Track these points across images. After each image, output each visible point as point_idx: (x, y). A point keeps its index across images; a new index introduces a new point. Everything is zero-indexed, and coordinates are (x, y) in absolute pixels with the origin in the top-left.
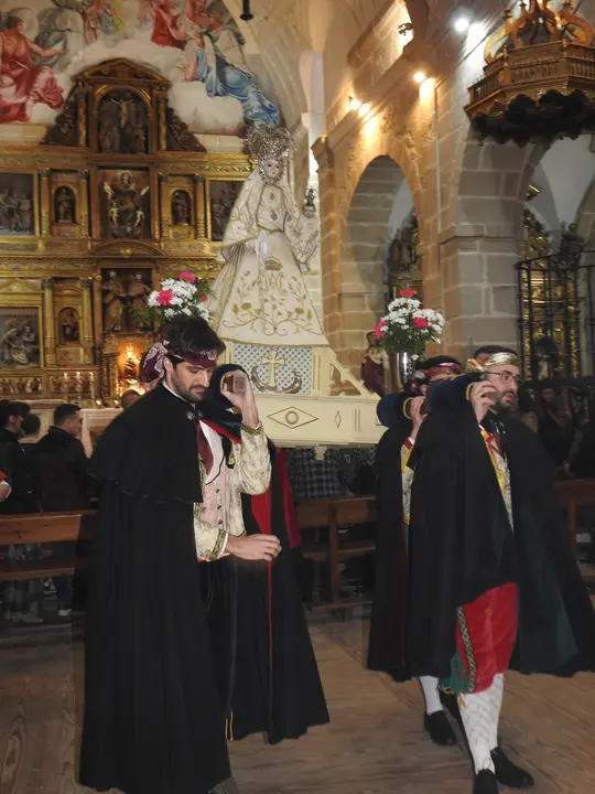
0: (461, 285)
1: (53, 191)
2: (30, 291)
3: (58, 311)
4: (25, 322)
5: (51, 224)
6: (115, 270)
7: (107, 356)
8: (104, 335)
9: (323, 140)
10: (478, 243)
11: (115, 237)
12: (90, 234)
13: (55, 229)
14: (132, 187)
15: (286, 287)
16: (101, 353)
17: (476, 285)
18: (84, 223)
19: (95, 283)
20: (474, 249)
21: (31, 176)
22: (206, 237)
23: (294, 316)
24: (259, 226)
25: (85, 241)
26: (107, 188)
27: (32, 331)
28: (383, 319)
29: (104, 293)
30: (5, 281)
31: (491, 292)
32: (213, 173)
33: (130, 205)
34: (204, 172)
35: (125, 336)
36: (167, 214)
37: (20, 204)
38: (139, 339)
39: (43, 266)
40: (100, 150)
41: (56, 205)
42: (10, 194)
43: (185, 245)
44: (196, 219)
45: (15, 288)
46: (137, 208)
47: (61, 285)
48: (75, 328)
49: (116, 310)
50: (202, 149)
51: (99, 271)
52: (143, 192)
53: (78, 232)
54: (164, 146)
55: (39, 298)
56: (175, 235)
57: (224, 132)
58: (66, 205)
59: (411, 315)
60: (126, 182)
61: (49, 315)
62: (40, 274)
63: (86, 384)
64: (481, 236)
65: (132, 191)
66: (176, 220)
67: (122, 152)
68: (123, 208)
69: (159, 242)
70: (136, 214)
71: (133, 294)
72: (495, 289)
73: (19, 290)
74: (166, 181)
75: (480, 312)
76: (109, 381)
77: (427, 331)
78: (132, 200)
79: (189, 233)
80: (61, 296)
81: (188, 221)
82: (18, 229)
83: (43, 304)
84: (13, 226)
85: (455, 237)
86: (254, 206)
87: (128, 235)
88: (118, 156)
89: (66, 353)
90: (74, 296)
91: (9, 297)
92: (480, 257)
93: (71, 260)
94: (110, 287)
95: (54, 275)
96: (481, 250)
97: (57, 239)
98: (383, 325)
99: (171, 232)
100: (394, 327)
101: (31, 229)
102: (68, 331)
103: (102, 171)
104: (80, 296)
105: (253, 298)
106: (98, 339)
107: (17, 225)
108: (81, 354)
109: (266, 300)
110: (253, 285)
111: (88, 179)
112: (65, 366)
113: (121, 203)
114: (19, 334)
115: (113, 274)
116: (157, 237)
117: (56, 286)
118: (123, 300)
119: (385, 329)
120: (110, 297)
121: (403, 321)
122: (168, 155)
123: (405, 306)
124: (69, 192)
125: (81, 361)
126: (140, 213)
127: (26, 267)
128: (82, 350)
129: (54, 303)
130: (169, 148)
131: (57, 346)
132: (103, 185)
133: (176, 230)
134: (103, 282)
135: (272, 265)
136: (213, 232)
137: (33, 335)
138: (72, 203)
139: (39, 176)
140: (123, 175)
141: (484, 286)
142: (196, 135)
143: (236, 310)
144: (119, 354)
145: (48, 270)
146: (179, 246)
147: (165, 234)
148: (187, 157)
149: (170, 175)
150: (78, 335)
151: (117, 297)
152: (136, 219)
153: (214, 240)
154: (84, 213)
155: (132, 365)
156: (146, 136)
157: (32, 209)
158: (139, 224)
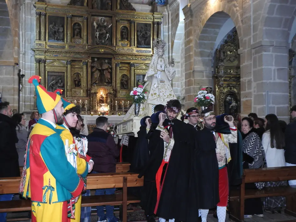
0: (263, 67)
1: (72, 25)
2: (62, 65)
3: (73, 74)
4: (59, 78)
5: (71, 38)
6: (97, 58)
7: (93, 94)
8: (92, 85)
9: (189, 6)
10: (271, 48)
11: (97, 44)
12: (87, 43)
13: (73, 40)
14: (105, 24)
15: (166, 88)
16: (90, 92)
17: (269, 67)
18: (85, 38)
19: (88, 63)
20: (269, 51)
21: (64, 18)
22: (135, 45)
23: (169, 97)
24: (157, 70)
25: (85, 45)
26: (95, 24)
27: (62, 82)
28: (196, 97)
29: (92, 67)
30: (52, 61)
31: (276, 71)
32: (138, 20)
33: (105, 31)
34: (135, 19)
35: (100, 85)
36: (119, 36)
37: (59, 29)
38: (106, 87)
39: (68, 55)
40: (93, 8)
41: (73, 30)
42: (55, 25)
43: (126, 48)
44: (131, 38)
45: (55, 64)
46: (107, 33)
47: (74, 63)
48: (79, 81)
49: (97, 75)
50: (134, 10)
51: (90, 58)
52: (110, 26)
53: (82, 42)
54: (119, 7)
55: (65, 68)
56: (122, 44)
57: (143, 3)
58: (78, 30)
59: (204, 95)
60: (102, 22)
61: (69, 76)
62: (66, 58)
63: (83, 105)
64: (273, 46)
65: (104, 26)
66: (123, 38)
67: (101, 9)
68: (101, 32)
69: (115, 47)
70: (106, 35)
71: (104, 68)
72: (278, 70)
73: (57, 65)
74: (119, 22)
75: (271, 79)
76: (93, 104)
77: (209, 100)
78: (105, 29)
79: (128, 44)
80: (74, 68)
81: (127, 39)
82: (58, 40)
83: (67, 71)
84: (56, 38)
85: (262, 46)
86: (155, 64)
87: (103, 44)
88: (100, 11)
89: (75, 92)
90: (80, 68)
91: (53, 68)
92: (272, 55)
93: (79, 53)
94: (95, 65)
95: (72, 59)
96: (272, 52)
97: (74, 44)
98: (196, 99)
99: (120, 43)
100: (200, 99)
101: (63, 40)
102: (77, 82)
103: (93, 17)
104: (82, 68)
105: (157, 91)
106: (89, 86)
107: (57, 37)
108: (81, 92)
109: (161, 92)
110: (157, 87)
111: (87, 19)
112: (75, 97)
113: (100, 30)
114: (57, 83)
115: (96, 59)
116: (115, 45)
117: (72, 63)
118: (100, 70)
119: (197, 100)
120: (94, 69)
121: (203, 97)
122: (121, 11)
123: (203, 93)
124: (79, 25)
125: (82, 95)
126: (108, 35)
127: (61, 55)
128: (82, 90)
129: (71, 71)
130: (121, 9)
131: (72, 88)
132: (93, 23)
133: (122, 43)
134: (92, 63)
135: (162, 81)
136: (137, 44)
137: (62, 84)
138: (80, 29)
139: (67, 17)
140: (102, 19)
141: (273, 68)
142: (131, 4)
143: (152, 95)
144: (97, 93)
145: (69, 57)
146: (123, 49)
147: (118, 44)
148: (128, 12)
149: (121, 20)
150: (81, 84)
151: (97, 69)
152: (106, 37)
153: (137, 47)
154: (85, 34)
155: (102, 97)
156: (112, 3)
157: (64, 31)
158: (107, 39)
